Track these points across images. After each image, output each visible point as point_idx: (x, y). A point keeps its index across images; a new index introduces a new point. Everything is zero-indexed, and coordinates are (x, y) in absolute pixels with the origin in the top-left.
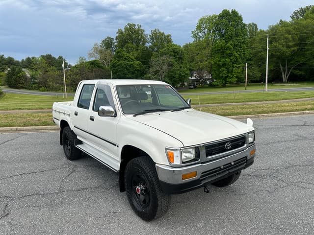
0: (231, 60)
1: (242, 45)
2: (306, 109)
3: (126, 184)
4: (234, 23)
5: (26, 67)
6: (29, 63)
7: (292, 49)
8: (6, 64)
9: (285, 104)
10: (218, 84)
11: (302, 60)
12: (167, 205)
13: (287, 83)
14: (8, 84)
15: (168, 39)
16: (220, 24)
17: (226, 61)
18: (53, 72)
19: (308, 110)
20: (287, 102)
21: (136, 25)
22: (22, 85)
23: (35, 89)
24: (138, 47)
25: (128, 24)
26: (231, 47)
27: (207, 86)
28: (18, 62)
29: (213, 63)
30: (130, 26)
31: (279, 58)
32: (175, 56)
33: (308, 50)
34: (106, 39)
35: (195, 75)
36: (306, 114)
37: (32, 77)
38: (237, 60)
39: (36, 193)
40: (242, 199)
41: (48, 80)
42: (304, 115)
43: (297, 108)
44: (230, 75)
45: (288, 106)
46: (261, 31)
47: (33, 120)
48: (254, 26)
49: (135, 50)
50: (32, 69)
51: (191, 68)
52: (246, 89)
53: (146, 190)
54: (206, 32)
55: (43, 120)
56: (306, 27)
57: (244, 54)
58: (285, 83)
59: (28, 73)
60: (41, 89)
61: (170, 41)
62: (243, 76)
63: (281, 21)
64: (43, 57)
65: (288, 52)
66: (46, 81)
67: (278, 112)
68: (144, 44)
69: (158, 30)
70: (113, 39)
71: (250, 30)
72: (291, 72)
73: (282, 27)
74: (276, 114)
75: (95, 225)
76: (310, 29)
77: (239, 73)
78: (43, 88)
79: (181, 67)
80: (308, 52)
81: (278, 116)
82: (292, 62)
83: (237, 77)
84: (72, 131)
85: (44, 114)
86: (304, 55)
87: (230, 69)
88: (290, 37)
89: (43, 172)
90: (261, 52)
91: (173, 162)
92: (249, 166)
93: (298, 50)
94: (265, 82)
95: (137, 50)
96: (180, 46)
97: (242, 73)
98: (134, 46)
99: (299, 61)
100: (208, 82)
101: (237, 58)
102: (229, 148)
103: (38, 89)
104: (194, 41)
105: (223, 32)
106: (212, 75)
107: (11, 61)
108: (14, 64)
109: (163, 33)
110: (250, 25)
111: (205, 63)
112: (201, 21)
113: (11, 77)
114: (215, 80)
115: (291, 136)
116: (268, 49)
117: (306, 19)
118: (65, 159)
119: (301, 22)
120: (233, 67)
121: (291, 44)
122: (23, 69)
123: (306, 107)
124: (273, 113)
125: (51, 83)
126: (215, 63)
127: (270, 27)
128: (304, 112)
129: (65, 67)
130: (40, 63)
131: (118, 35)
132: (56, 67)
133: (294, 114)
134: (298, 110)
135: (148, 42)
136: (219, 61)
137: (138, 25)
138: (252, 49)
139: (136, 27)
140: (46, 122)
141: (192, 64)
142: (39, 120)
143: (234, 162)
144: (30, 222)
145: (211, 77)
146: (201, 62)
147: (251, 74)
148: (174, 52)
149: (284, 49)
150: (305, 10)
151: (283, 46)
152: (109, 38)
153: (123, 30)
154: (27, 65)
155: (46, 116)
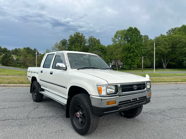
0: (134, 54)
1: (140, 47)
2: (178, 81)
3: (70, 112)
4: (135, 34)
5: (14, 54)
6: (16, 52)
7: (168, 50)
8: (2, 52)
9: (166, 78)
10: (127, 68)
11: (174, 56)
12: (96, 124)
13: (166, 69)
14: (2, 63)
15: (98, 42)
16: (128, 35)
17: (131, 55)
18: (30, 57)
19: (179, 82)
20: (167, 78)
21: (81, 33)
22: (10, 64)
23: (18, 67)
24: (81, 45)
25: (76, 33)
26: (134, 47)
27: (120, 69)
28: (10, 51)
29: (123, 56)
30: (77, 34)
31: (161, 55)
32: (102, 51)
33: (177, 51)
34: (62, 40)
35: (113, 62)
36: (178, 84)
37: (17, 60)
38: (137, 55)
39: (11, 118)
40: (143, 125)
41: (27, 62)
42: (177, 85)
43: (173, 80)
44: (133, 63)
45: (167, 79)
46: (151, 40)
47: (14, 80)
48: (146, 37)
49: (79, 47)
50: (17, 55)
51: (111, 58)
52: (142, 71)
53: (83, 115)
54: (120, 39)
55: (21, 81)
56: (176, 38)
57: (141, 51)
58: (165, 69)
59: (15, 57)
60: (22, 67)
61: (99, 43)
62: (140, 64)
63: (161, 35)
64: (25, 48)
65: (166, 51)
66: (25, 62)
67: (162, 82)
68: (84, 44)
69: (93, 37)
70: (67, 40)
71: (145, 39)
72: (168, 63)
73: (162, 38)
74: (161, 83)
75: (48, 137)
76: (177, 39)
77: (139, 62)
78: (23, 66)
79: (105, 57)
80: (177, 52)
81: (162, 84)
82: (168, 57)
83: (137, 64)
84: (39, 83)
85: (22, 78)
86: (175, 54)
87: (133, 59)
88: (167, 43)
89: (17, 107)
90: (151, 51)
91: (101, 94)
92: (148, 103)
93: (171, 51)
94: (153, 68)
95: (80, 47)
96: (105, 46)
97: (140, 62)
98: (79, 45)
99: (173, 57)
100: (121, 67)
101: (137, 54)
102: (135, 89)
103: (20, 66)
104: (113, 43)
105: (129, 39)
106: (123, 63)
107: (5, 50)
108: (7, 52)
109: (96, 39)
110: (144, 36)
111: (119, 56)
112: (117, 33)
113: (4, 59)
114: (125, 66)
115: (171, 94)
116: (155, 49)
117: (175, 34)
118: (32, 101)
119: (173, 35)
120: (135, 59)
121: (167, 47)
122: (12, 55)
123: (178, 80)
124: (159, 82)
125: (28, 64)
126: (125, 56)
127: (155, 37)
128: (177, 83)
129: (38, 55)
130: (22, 52)
131: (70, 38)
132: (32, 54)
133: (171, 84)
134: (174, 82)
135: (87, 43)
136: (127, 55)
137: (82, 33)
138: (146, 49)
139: (81, 34)
140: (23, 82)
141: (112, 56)
142: (18, 81)
143: (139, 98)
144: (5, 134)
145: (122, 64)
146: (117, 55)
147: (145, 63)
148: (101, 48)
149: (164, 50)
150: (174, 29)
151: (163, 48)
152: (65, 39)
153: (73, 36)
154: (15, 53)
155: (23, 79)
